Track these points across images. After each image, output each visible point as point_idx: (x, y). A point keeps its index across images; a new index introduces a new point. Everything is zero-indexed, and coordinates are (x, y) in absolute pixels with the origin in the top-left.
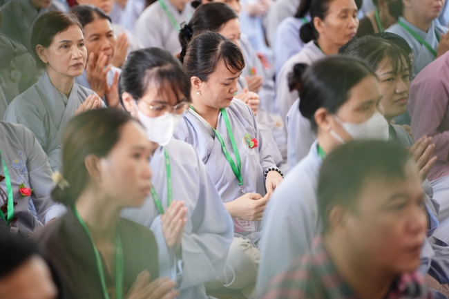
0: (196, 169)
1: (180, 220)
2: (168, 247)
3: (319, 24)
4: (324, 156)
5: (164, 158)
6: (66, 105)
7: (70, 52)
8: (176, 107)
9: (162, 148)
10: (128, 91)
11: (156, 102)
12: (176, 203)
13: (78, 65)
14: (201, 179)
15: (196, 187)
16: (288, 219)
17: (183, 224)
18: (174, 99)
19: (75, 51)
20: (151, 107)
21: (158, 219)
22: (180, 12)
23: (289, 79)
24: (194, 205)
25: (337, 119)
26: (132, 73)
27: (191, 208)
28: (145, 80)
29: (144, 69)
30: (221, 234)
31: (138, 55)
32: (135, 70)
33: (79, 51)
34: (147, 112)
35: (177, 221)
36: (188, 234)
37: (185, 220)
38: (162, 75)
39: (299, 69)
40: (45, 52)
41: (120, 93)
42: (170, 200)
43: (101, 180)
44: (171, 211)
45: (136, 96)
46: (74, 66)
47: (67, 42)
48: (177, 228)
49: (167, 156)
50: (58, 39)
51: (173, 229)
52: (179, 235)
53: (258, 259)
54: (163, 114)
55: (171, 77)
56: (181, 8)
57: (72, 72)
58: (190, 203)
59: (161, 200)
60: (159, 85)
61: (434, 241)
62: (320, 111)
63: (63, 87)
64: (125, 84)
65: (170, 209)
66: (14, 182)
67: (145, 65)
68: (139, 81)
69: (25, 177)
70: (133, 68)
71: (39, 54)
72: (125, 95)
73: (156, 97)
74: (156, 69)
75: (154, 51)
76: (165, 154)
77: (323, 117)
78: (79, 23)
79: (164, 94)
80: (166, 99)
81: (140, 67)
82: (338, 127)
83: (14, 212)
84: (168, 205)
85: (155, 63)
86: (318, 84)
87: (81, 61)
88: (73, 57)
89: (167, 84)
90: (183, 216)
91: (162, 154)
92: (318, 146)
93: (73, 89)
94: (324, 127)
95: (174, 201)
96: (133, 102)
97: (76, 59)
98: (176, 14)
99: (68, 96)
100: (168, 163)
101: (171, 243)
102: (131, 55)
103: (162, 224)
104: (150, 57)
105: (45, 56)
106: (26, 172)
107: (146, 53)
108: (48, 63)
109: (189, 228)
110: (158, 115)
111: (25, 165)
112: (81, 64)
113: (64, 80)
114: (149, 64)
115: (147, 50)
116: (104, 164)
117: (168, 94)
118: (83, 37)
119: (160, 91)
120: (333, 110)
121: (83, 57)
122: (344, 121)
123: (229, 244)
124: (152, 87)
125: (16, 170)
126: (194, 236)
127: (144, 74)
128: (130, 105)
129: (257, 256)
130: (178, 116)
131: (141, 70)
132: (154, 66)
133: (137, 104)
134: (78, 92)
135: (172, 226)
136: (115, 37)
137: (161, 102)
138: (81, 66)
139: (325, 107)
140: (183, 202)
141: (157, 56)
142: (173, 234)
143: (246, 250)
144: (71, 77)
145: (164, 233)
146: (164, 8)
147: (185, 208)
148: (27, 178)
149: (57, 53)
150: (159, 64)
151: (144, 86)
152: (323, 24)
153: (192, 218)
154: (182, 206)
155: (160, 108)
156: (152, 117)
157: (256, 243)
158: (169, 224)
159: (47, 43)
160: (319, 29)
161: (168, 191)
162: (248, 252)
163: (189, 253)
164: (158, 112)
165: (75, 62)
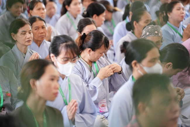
0: (81, 86)
1: (75, 108)
2: (69, 119)
3: (136, 24)
4: (135, 81)
5: (68, 81)
6: (24, 58)
7: (26, 36)
8: (73, 60)
9: (67, 77)
10: (53, 53)
11: (65, 58)
12: (73, 100)
13: (29, 41)
14: (84, 91)
15: (81, 94)
16: (120, 108)
17: (76, 110)
18: (72, 56)
19: (28, 35)
20: (62, 60)
21: (65, 107)
22: (75, 18)
23: (121, 48)
24: (80, 101)
25: (141, 65)
26: (55, 46)
27: (79, 102)
28: (60, 48)
29: (60, 44)
30: (92, 114)
31: (57, 38)
32: (56, 44)
33: (29, 35)
34: (61, 62)
35: (73, 109)
36: (78, 114)
37: (77, 108)
38: (67, 46)
39: (125, 44)
40: (15, 36)
41: (50, 54)
42: (70, 99)
43: (37, 90)
44: (71, 104)
45: (56, 55)
46: (27, 41)
47: (24, 31)
48: (73, 111)
49: (69, 81)
50: (21, 30)
51: (71, 112)
52: (74, 114)
53: (107, 124)
54: (68, 63)
55: (71, 47)
56: (75, 17)
57: (27, 44)
58: (79, 101)
59: (66, 99)
60: (66, 51)
61: (182, 117)
62: (134, 62)
63: (23, 50)
64: (52, 50)
65: (70, 103)
66: (4, 91)
67: (60, 42)
68: (58, 49)
69: (8, 89)
70: (55, 43)
71: (13, 37)
72: (52, 55)
73: (64, 55)
74: (64, 44)
75: (64, 36)
76: (68, 80)
77: (135, 64)
78: (29, 23)
79: (68, 54)
80: (69, 56)
81: (58, 43)
82: (142, 68)
83: (3, 104)
84: (69, 102)
85: (64, 41)
86: (133, 51)
87: (31, 39)
88: (27, 38)
89: (69, 50)
90: (76, 106)
91: (67, 80)
92: (132, 77)
93: (28, 51)
94: (135, 68)
95: (72, 100)
96: (55, 57)
97: (28, 38)
98: (73, 19)
99: (25, 54)
100: (69, 84)
101: (70, 118)
102: (54, 38)
103: (67, 109)
104: (62, 39)
105: (15, 38)
106: (9, 87)
107: (61, 37)
108: (17, 40)
109: (78, 111)
110: (65, 63)
111: (9, 84)
112: (30, 40)
113: (24, 47)
114: (62, 42)
115: (61, 36)
116: (38, 83)
117: (70, 54)
118: (31, 29)
119: (66, 53)
120: (140, 61)
121: (31, 38)
122: (144, 66)
123: (95, 118)
124: (63, 51)
125: (5, 86)
126: (80, 115)
127: (59, 46)
128: (54, 59)
129: (107, 123)
130: (74, 63)
131: (58, 44)
132: (64, 42)
133: (57, 58)
134: (30, 52)
135: (71, 110)
136: (47, 28)
137: (67, 58)
138: (31, 41)
139: (136, 60)
140: (76, 100)
141: (65, 39)
142: (72, 114)
143: (103, 120)
144: (27, 46)
145: (67, 113)
146: (68, 17)
147: (77, 103)
148: (10, 89)
149: (20, 36)
150: (66, 42)
151: (60, 51)
152: (137, 24)
153: (80, 107)
154: (75, 102)
155: (66, 60)
156: (63, 64)
157: (107, 117)
158: (70, 110)
159: (16, 32)
160: (135, 26)
161: (70, 95)
162: (103, 122)
163: (78, 122)
164: (65, 62)
165: (28, 40)
